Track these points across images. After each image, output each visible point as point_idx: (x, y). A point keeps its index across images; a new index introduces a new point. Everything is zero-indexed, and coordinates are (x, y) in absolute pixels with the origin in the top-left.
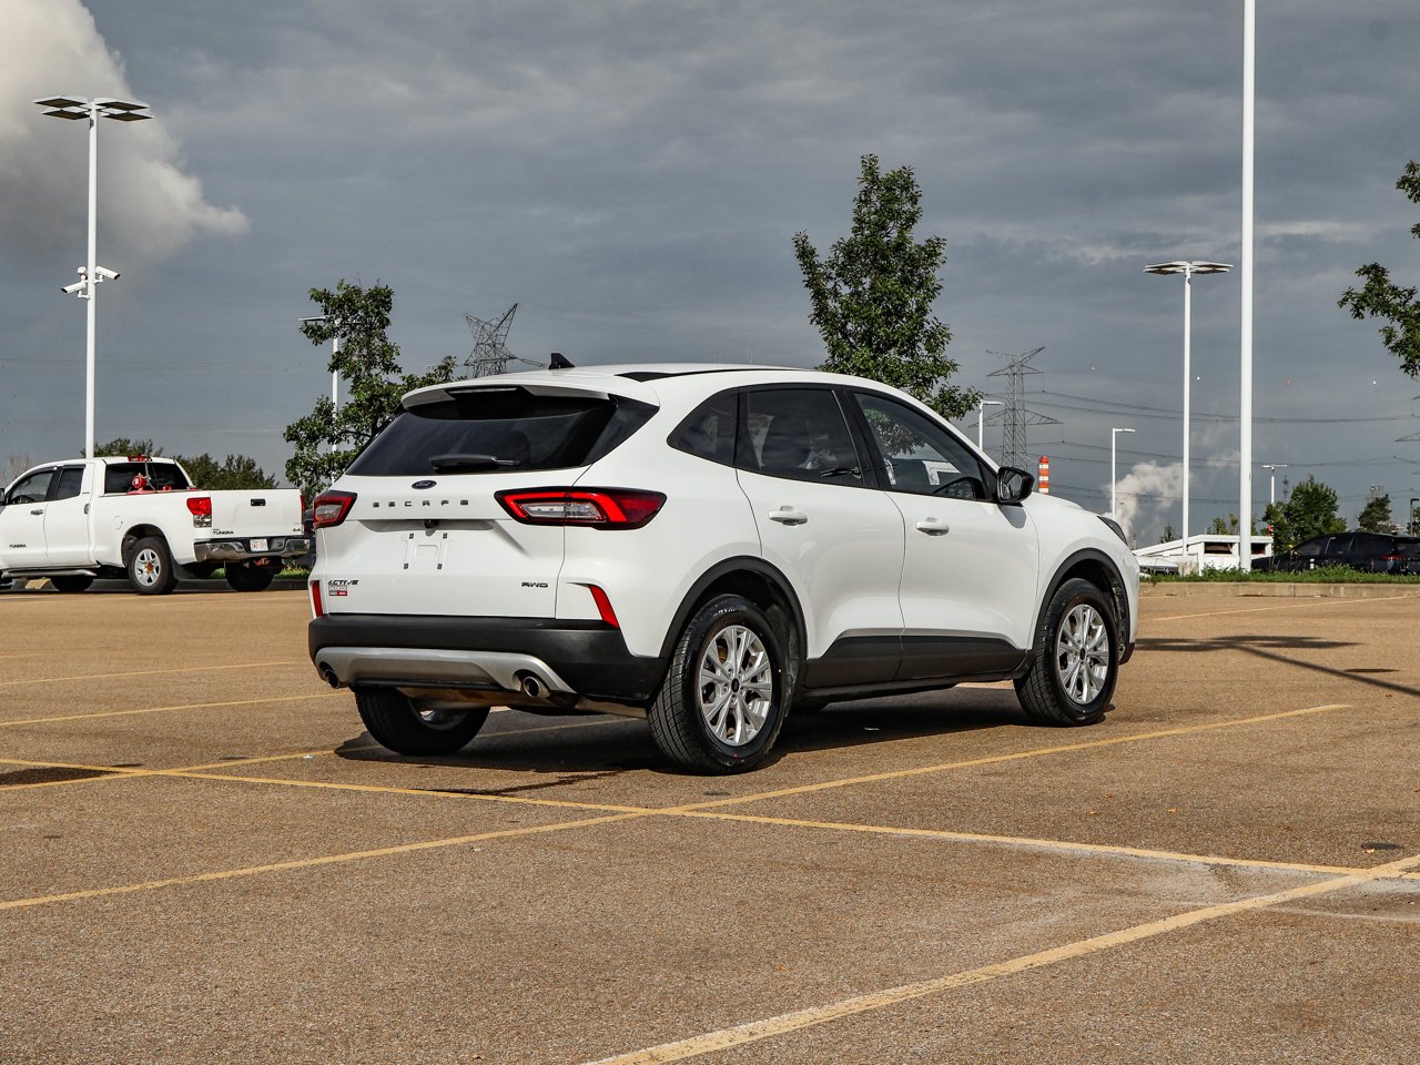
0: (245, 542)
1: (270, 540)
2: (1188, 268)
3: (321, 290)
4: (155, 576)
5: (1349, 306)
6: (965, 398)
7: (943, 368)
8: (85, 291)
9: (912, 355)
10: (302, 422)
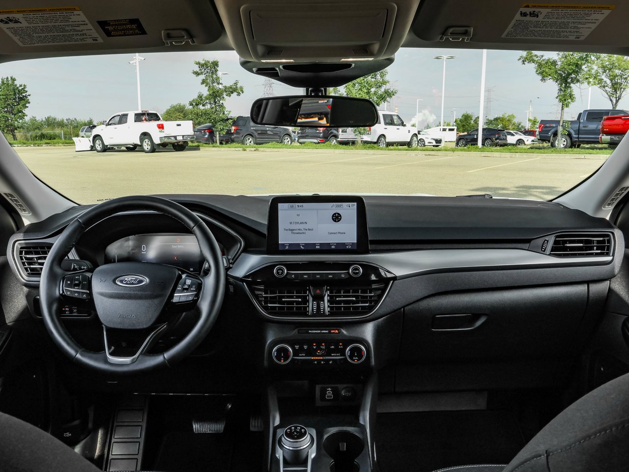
0: (175, 137)
1: (183, 136)
2: (445, 57)
3: (198, 61)
4: (149, 147)
5: (521, 61)
6: (392, 92)
7: (384, 83)
8: (136, 63)
9: (376, 79)
10: (194, 100)
